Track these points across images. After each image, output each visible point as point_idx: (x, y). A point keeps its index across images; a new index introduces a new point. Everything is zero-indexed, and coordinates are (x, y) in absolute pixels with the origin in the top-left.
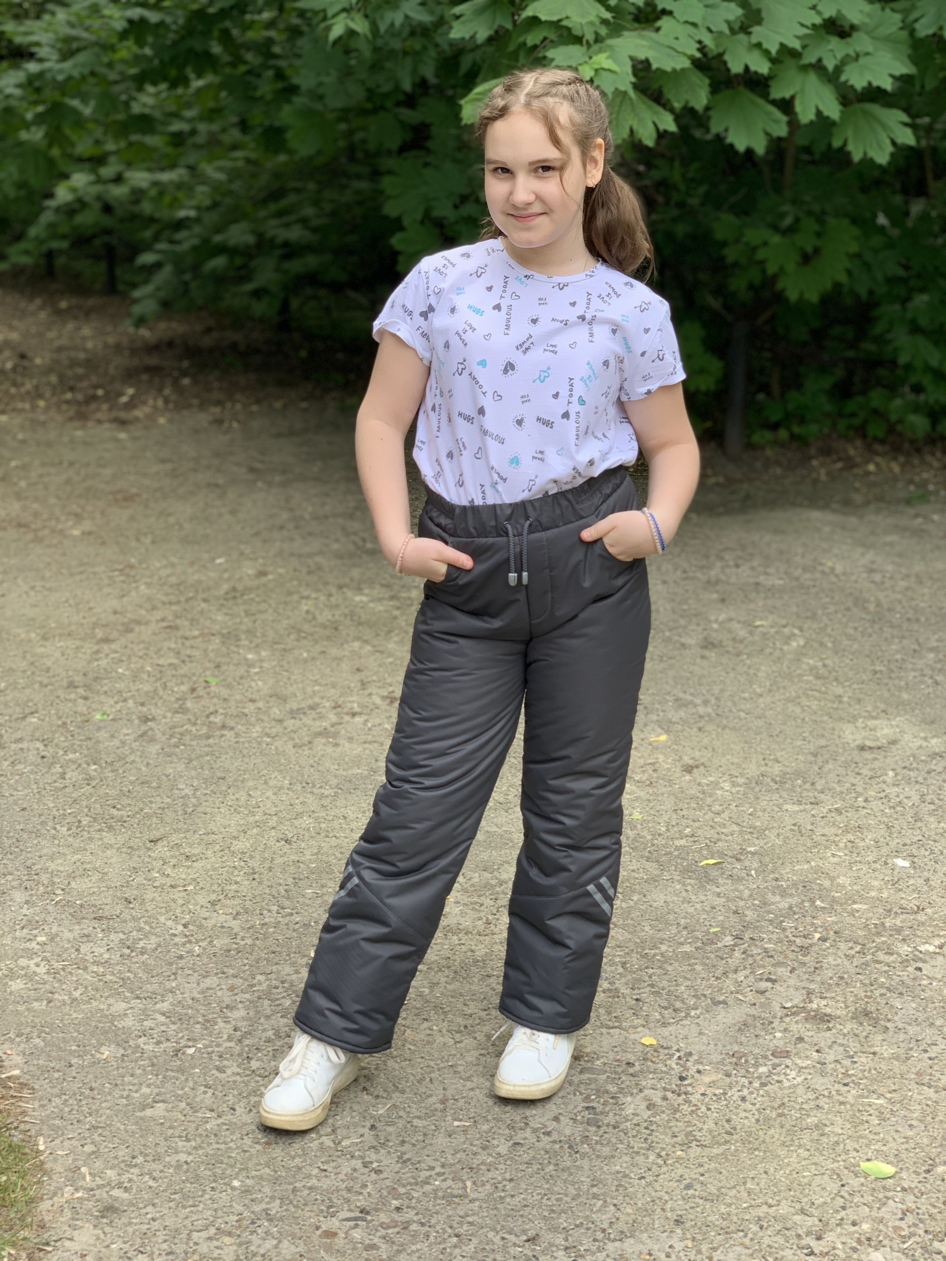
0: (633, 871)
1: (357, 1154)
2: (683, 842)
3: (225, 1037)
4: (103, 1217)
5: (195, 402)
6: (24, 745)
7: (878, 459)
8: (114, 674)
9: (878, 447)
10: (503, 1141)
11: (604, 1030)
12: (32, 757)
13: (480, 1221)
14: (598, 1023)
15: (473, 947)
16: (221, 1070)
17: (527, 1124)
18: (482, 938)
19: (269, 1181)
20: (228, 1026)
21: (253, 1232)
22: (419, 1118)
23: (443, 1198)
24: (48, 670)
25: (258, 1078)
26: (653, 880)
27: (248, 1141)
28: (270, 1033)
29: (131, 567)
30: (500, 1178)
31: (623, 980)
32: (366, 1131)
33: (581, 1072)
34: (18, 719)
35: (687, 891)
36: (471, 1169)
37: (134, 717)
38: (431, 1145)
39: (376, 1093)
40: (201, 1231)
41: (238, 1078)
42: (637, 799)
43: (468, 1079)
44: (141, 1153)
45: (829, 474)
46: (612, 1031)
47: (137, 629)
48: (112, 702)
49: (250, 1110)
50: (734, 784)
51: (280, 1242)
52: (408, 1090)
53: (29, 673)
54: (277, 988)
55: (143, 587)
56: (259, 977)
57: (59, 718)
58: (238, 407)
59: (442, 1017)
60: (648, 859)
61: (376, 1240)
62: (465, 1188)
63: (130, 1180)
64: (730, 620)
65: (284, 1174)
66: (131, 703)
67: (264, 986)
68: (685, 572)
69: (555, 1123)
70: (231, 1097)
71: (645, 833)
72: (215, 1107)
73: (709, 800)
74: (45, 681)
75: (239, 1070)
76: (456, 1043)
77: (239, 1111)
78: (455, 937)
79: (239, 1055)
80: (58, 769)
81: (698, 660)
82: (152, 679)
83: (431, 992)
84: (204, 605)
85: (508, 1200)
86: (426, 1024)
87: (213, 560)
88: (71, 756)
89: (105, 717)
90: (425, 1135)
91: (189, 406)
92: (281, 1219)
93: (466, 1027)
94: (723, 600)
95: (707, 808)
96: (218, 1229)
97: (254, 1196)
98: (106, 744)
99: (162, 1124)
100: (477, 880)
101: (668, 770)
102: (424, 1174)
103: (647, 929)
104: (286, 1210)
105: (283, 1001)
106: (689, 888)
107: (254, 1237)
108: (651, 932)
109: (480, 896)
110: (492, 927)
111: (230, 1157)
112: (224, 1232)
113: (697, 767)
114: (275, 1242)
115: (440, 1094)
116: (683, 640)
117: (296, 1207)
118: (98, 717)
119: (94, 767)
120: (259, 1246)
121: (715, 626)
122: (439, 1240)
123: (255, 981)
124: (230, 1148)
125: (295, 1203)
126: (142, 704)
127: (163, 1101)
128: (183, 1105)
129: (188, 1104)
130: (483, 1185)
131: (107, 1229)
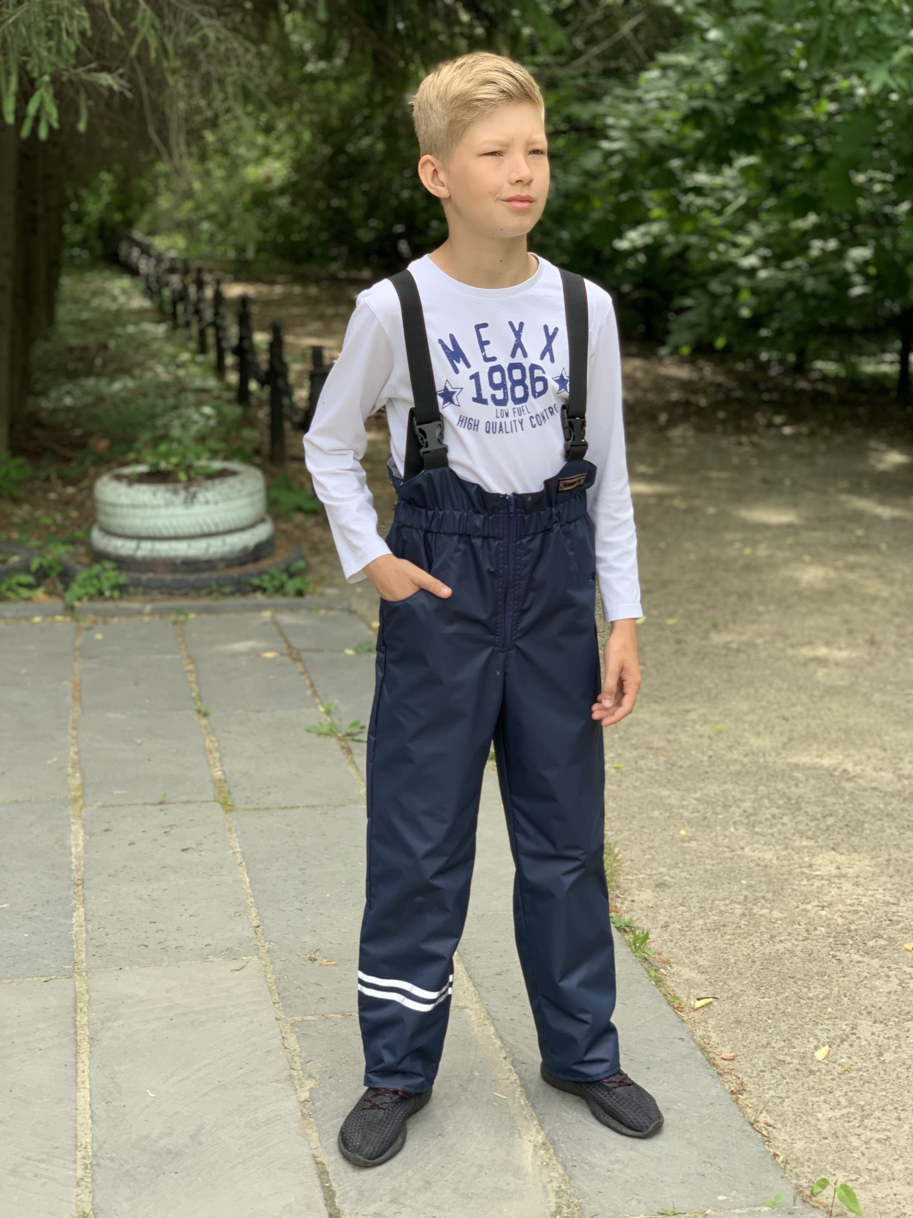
21: (755, 904)
51: (771, 910)
61: (835, 917)
63: (675, 874)
96: (732, 901)
97: (756, 889)
99: (695, 850)
107: (755, 907)
112: (735, 902)
115: (887, 857)
131: (661, 893)
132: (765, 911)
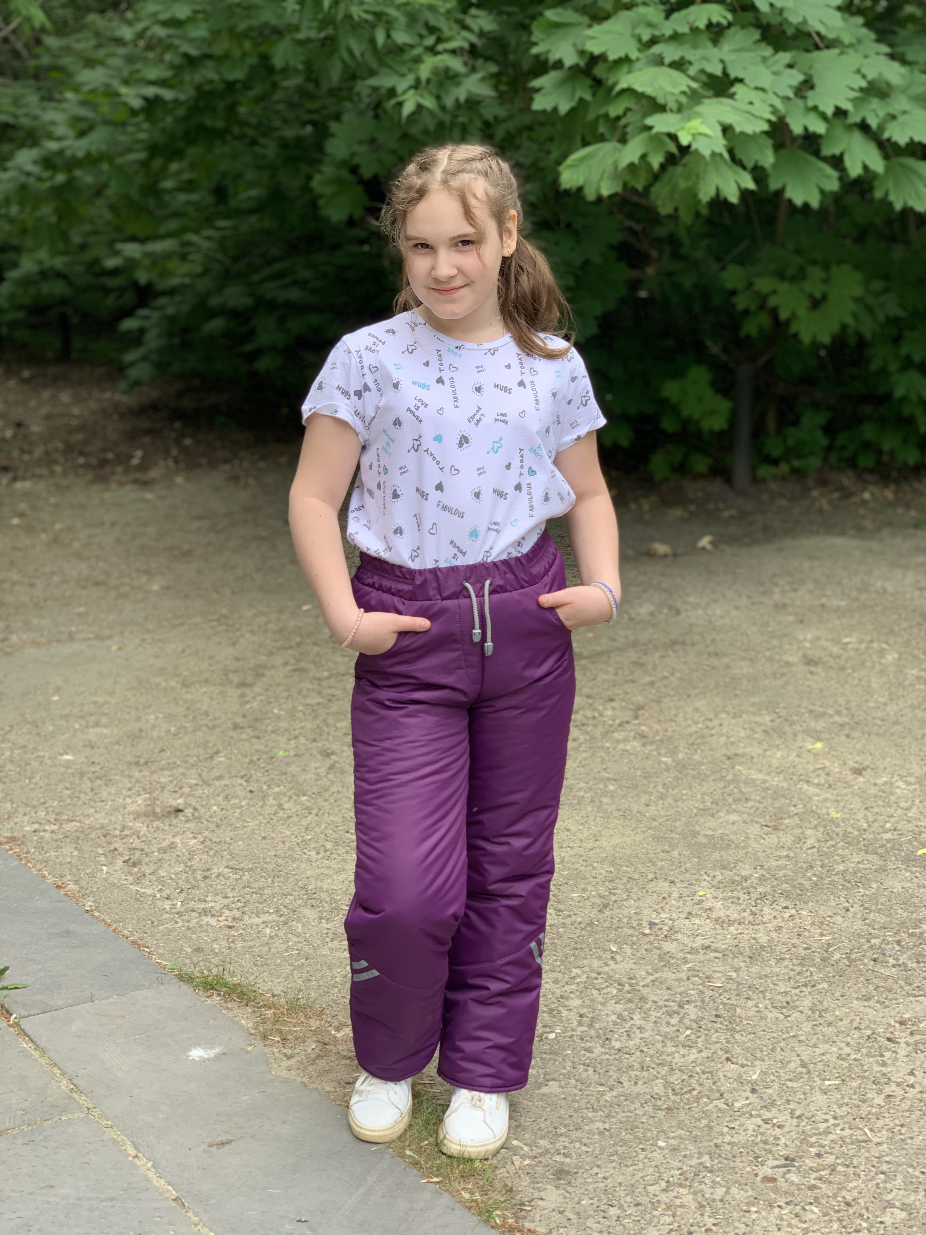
0: (859, 862)
1: (753, 1113)
2: (888, 836)
3: (576, 1023)
4: (559, 1179)
5: (204, 461)
6: (227, 782)
7: (872, 488)
8: (270, 715)
9: (868, 477)
10: (876, 1095)
11: (912, 998)
12: (239, 791)
13: (896, 1160)
14: (904, 993)
15: (753, 935)
16: (589, 1050)
17: (889, 1079)
18: (756, 927)
19: (689, 1140)
20: (572, 1013)
21: (701, 1182)
22: (790, 1080)
23: (852, 1143)
24: (207, 714)
25: (627, 1056)
26: (883, 869)
27: (649, 1109)
28: (614, 1017)
29: (225, 617)
30: (892, 1124)
31: (905, 956)
32: (749, 1094)
33: (912, 1034)
34: (206, 759)
35: (916, 877)
36: (862, 1118)
37: (315, 752)
38: (813, 1102)
39: (740, 1062)
40: (653, 1185)
41: (607, 1056)
42: (826, 800)
43: (815, 1046)
44: (561, 1124)
45: (830, 503)
46: (918, 998)
47: (267, 673)
48: (284, 739)
49: (636, 1083)
50: (908, 784)
51: (728, 1188)
52: (766, 1058)
53: (191, 717)
54: (596, 978)
55: (248, 635)
56: (575, 971)
57: (245, 756)
58: (246, 464)
59: (761, 996)
60: (866, 852)
61: (813, 1182)
62: (866, 1134)
63: (565, 1147)
64: (818, 639)
65: (699, 1134)
66: (302, 740)
67: (584, 978)
68: (749, 597)
69: (912, 1077)
70: (612, 1073)
71: (850, 829)
72: (603, 1081)
73: (893, 798)
74: (210, 724)
75: (603, 1050)
76: (786, 1017)
77: (626, 1084)
78: (732, 928)
79: (598, 1037)
80: (271, 801)
81: (809, 676)
82: (310, 718)
83: (738, 976)
84: (316, 649)
85: (909, 1141)
86: (750, 1003)
87: (299, 607)
88: (276, 790)
89: (287, 753)
90: (805, 1094)
91: (199, 466)
92: (720, 1170)
93: (788, 1003)
94: (801, 622)
95: (895, 805)
96: (668, 1182)
97: (683, 1153)
98: (303, 777)
99: (564, 1098)
100: (720, 878)
101: (840, 773)
102: (822, 1126)
103: (900, 911)
104: (720, 1162)
105: (609, 989)
106: (917, 874)
107: (704, 1187)
108: (905, 914)
109: (732, 891)
110: (760, 918)
111: (642, 1123)
112: (674, 1184)
113: (864, 769)
114: (724, 1189)
115: (797, 1060)
116: (785, 658)
117: (726, 1159)
118: (281, 753)
119: (304, 798)
120: (712, 1194)
121: (807, 645)
122: (869, 1177)
123: (573, 975)
124: (637, 1115)
125: (724, 1156)
126: (314, 740)
127: (553, 1080)
128: (573, 1082)
129: (577, 1081)
130: (880, 1131)
131: (569, 1189)
132: (720, 1192)
